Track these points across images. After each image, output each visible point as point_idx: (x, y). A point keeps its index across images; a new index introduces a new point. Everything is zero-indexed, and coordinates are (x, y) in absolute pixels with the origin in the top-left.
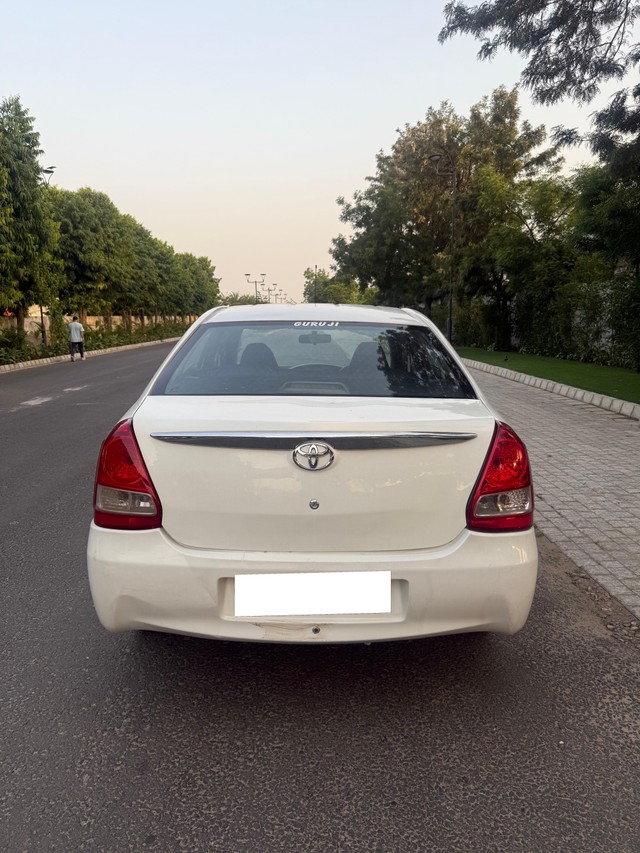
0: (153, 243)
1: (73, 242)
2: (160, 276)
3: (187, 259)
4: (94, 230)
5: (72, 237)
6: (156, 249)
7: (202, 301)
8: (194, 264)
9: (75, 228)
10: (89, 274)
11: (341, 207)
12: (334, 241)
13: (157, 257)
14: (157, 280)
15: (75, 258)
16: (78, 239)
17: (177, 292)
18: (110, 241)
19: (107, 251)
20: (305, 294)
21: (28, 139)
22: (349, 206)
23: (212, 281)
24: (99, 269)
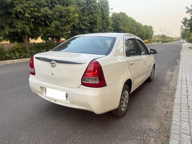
0: (136, 23)
1: (117, 24)
2: (136, 31)
3: (146, 27)
4: (122, 21)
5: (117, 23)
6: (137, 24)
7: (148, 36)
8: (147, 28)
9: (118, 21)
10: (120, 31)
11: (187, 9)
12: (183, 19)
13: (137, 26)
14: (136, 32)
15: (117, 27)
16: (118, 23)
17: (141, 34)
18: (125, 24)
19: (124, 26)
20: (181, 34)
21: (106, 3)
22: (189, 9)
23: (152, 31)
24: (122, 30)
